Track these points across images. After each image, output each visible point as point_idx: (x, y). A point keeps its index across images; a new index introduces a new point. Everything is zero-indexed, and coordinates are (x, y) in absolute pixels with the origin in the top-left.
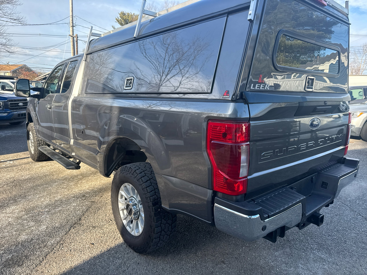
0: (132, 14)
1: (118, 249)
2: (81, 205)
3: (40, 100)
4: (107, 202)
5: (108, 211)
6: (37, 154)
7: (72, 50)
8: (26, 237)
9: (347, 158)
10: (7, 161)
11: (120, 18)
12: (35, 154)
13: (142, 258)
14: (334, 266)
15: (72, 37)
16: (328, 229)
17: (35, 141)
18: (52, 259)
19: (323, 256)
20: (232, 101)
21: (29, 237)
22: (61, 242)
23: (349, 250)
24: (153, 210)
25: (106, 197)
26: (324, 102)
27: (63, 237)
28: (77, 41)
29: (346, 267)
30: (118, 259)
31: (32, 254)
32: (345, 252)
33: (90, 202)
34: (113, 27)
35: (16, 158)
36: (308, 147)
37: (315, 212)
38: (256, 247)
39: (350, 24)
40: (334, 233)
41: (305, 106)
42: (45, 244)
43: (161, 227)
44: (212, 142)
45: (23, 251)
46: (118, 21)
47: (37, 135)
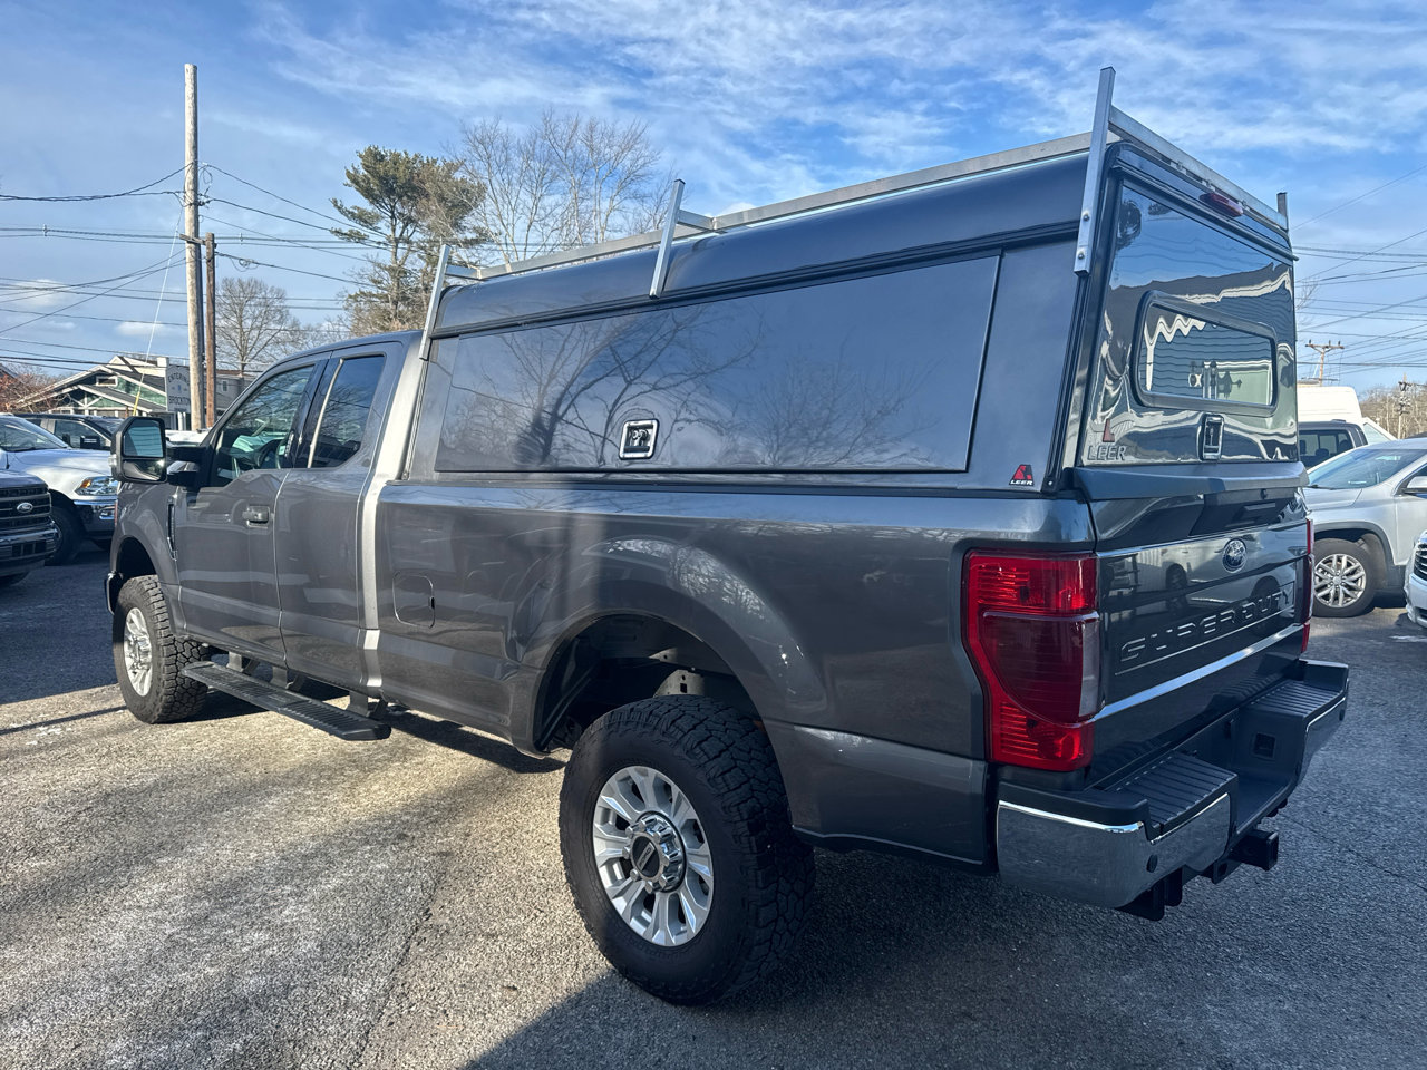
0: (411, 157)
1: (607, 999)
2: (409, 866)
3: (198, 491)
4: (495, 850)
5: (517, 883)
6: (166, 695)
7: (189, 293)
8: (263, 983)
9: (1310, 662)
10: (33, 726)
11: (362, 171)
12: (158, 694)
13: (700, 1020)
14: (1311, 1004)
15: (192, 245)
16: (1262, 898)
17: (158, 646)
18: (393, 1044)
19: (1269, 977)
20: (1045, 494)
21: (272, 979)
22: (399, 990)
23: (1343, 955)
24: (751, 847)
25: (486, 837)
26: (1259, 492)
27: (394, 973)
28: (211, 260)
29: (1347, 1003)
30: (621, 1030)
31: (312, 1033)
32: (1332, 961)
33: (433, 854)
34: (336, 206)
35: (61, 714)
36: (1221, 628)
37: (1252, 828)
38: (1055, 964)
39: (1297, 259)
40: (1287, 909)
41: (1222, 506)
42: (343, 998)
43: (778, 905)
44: (985, 615)
45: (277, 1027)
46: (355, 181)
47: (172, 623)
